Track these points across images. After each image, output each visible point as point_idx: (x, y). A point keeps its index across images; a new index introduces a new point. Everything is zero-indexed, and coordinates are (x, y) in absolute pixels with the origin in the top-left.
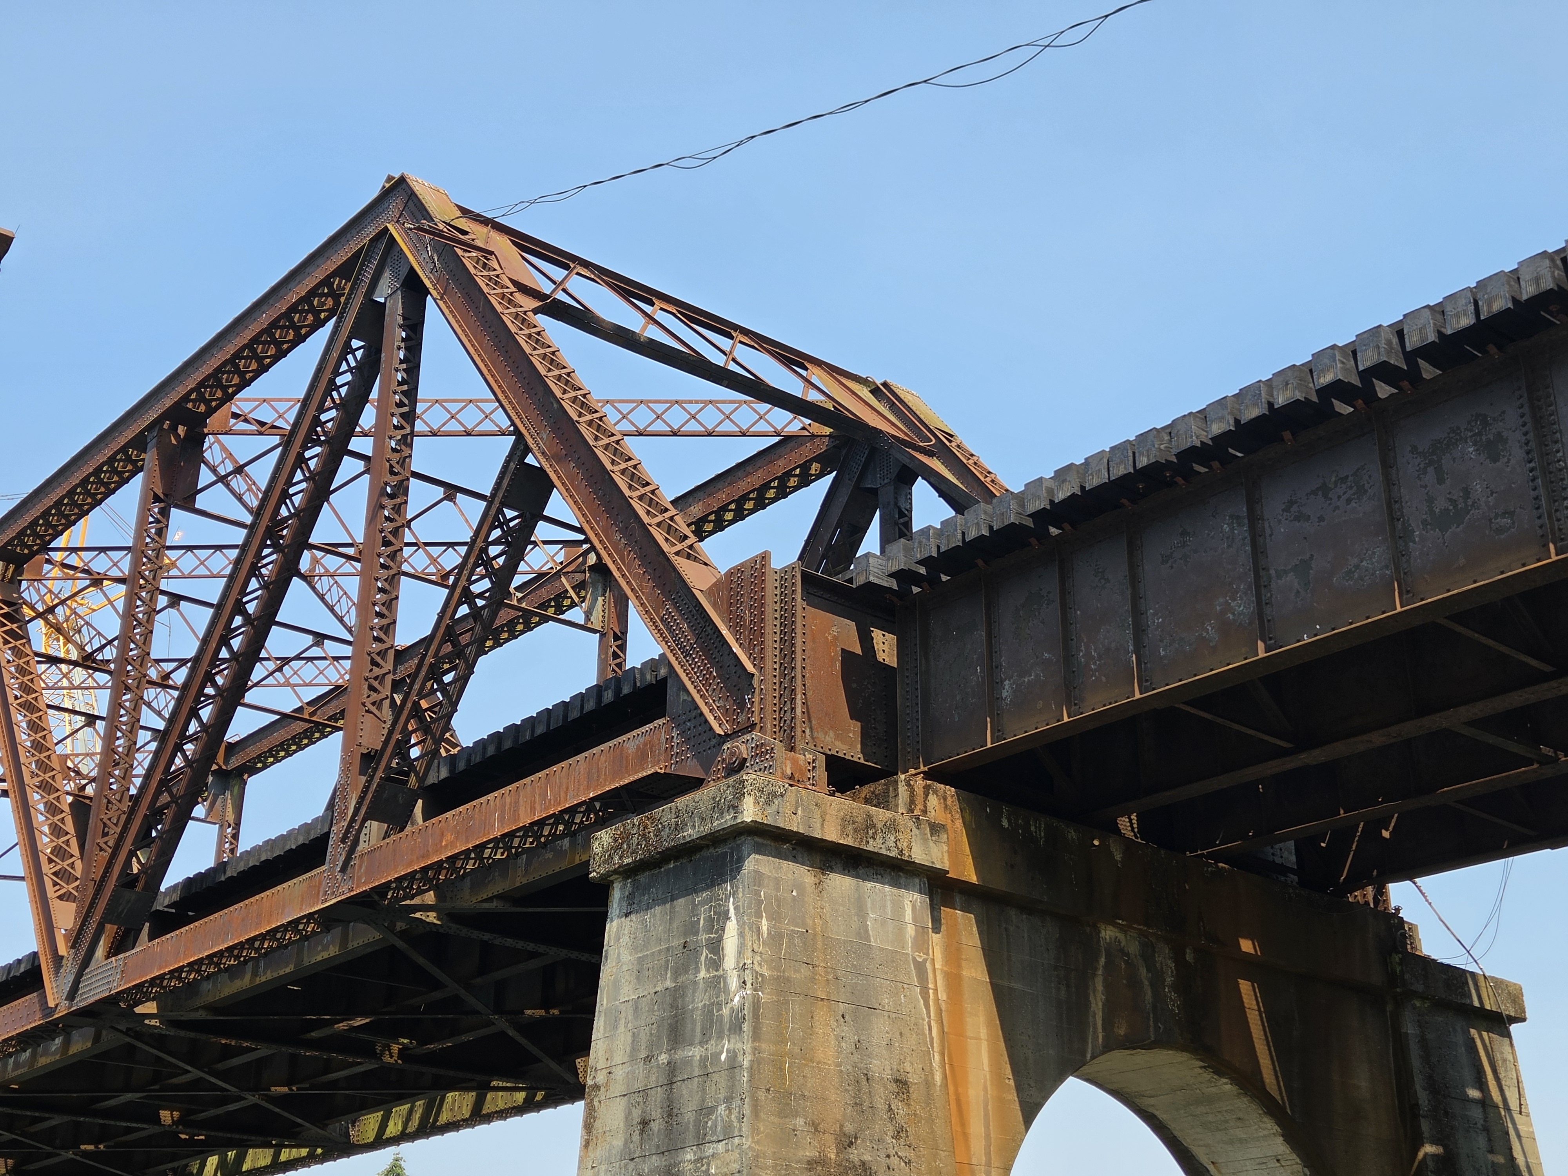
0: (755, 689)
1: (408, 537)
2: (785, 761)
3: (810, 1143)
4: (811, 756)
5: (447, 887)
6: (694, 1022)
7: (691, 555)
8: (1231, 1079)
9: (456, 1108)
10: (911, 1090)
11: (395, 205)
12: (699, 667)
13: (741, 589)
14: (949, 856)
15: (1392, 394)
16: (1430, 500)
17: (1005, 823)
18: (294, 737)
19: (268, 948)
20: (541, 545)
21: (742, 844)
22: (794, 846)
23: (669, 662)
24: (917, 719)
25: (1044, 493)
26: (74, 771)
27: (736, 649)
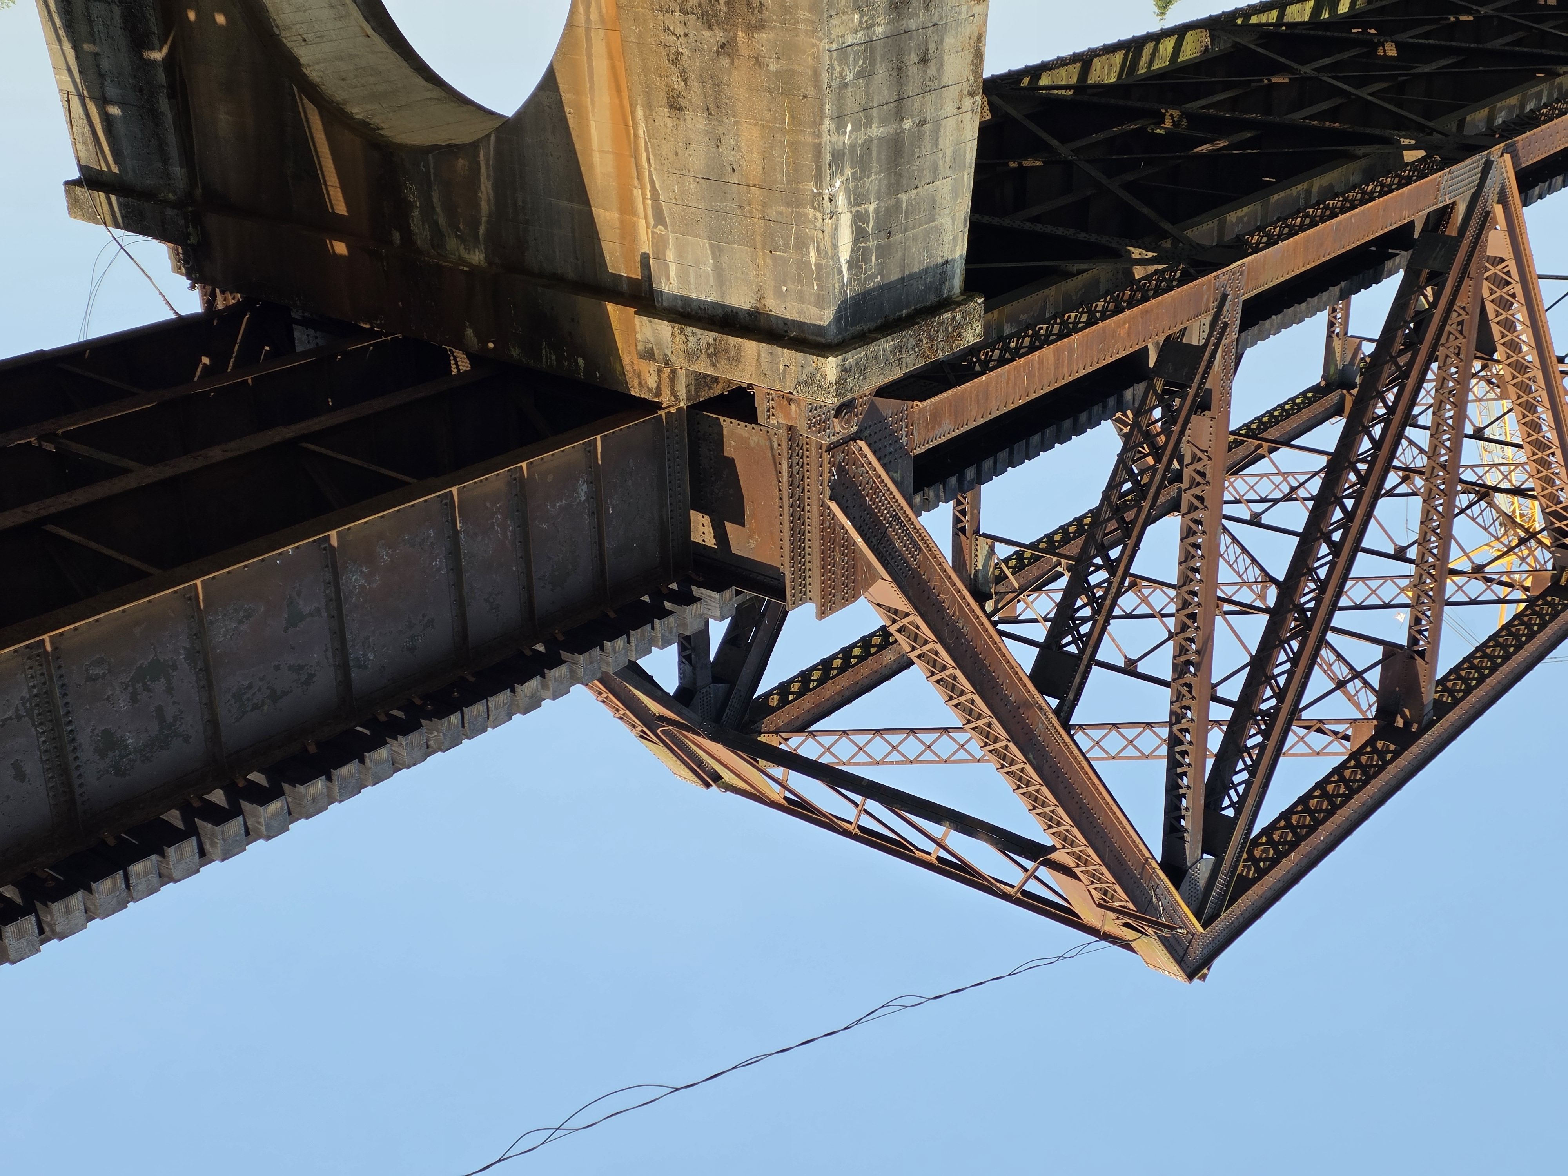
0: (828, 485)
1: (1171, 622)
2: (796, 415)
3: (762, 46)
4: (771, 422)
5: (1122, 283)
6: (879, 160)
7: (894, 613)
8: (352, 118)
9: (1106, 67)
10: (665, 100)
11: (1196, 952)
12: (883, 505)
13: (844, 582)
14: (635, 329)
15: (208, 793)
16: (170, 690)
17: (581, 362)
18: (1277, 423)
19: (1297, 218)
20: (1039, 618)
21: (837, 335)
22: (786, 334)
23: (912, 509)
24: (669, 460)
25: (551, 684)
26: (1493, 383)
27: (848, 524)
